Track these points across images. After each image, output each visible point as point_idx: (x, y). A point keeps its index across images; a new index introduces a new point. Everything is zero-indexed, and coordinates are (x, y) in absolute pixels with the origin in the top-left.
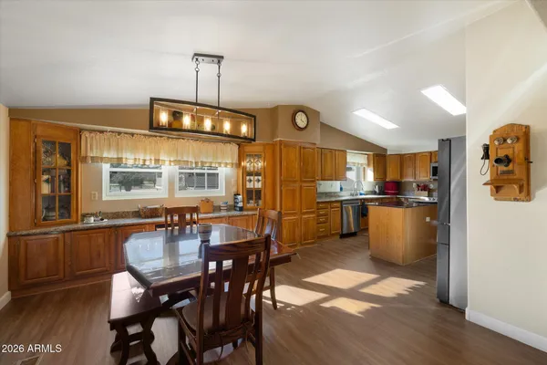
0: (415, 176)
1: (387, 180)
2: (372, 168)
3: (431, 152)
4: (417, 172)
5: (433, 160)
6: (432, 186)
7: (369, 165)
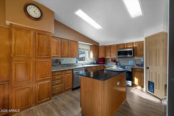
0: (110, 55)
1: (99, 57)
2: (92, 52)
3: (117, 45)
4: (112, 54)
5: (118, 48)
6: (117, 60)
7: (91, 50)
